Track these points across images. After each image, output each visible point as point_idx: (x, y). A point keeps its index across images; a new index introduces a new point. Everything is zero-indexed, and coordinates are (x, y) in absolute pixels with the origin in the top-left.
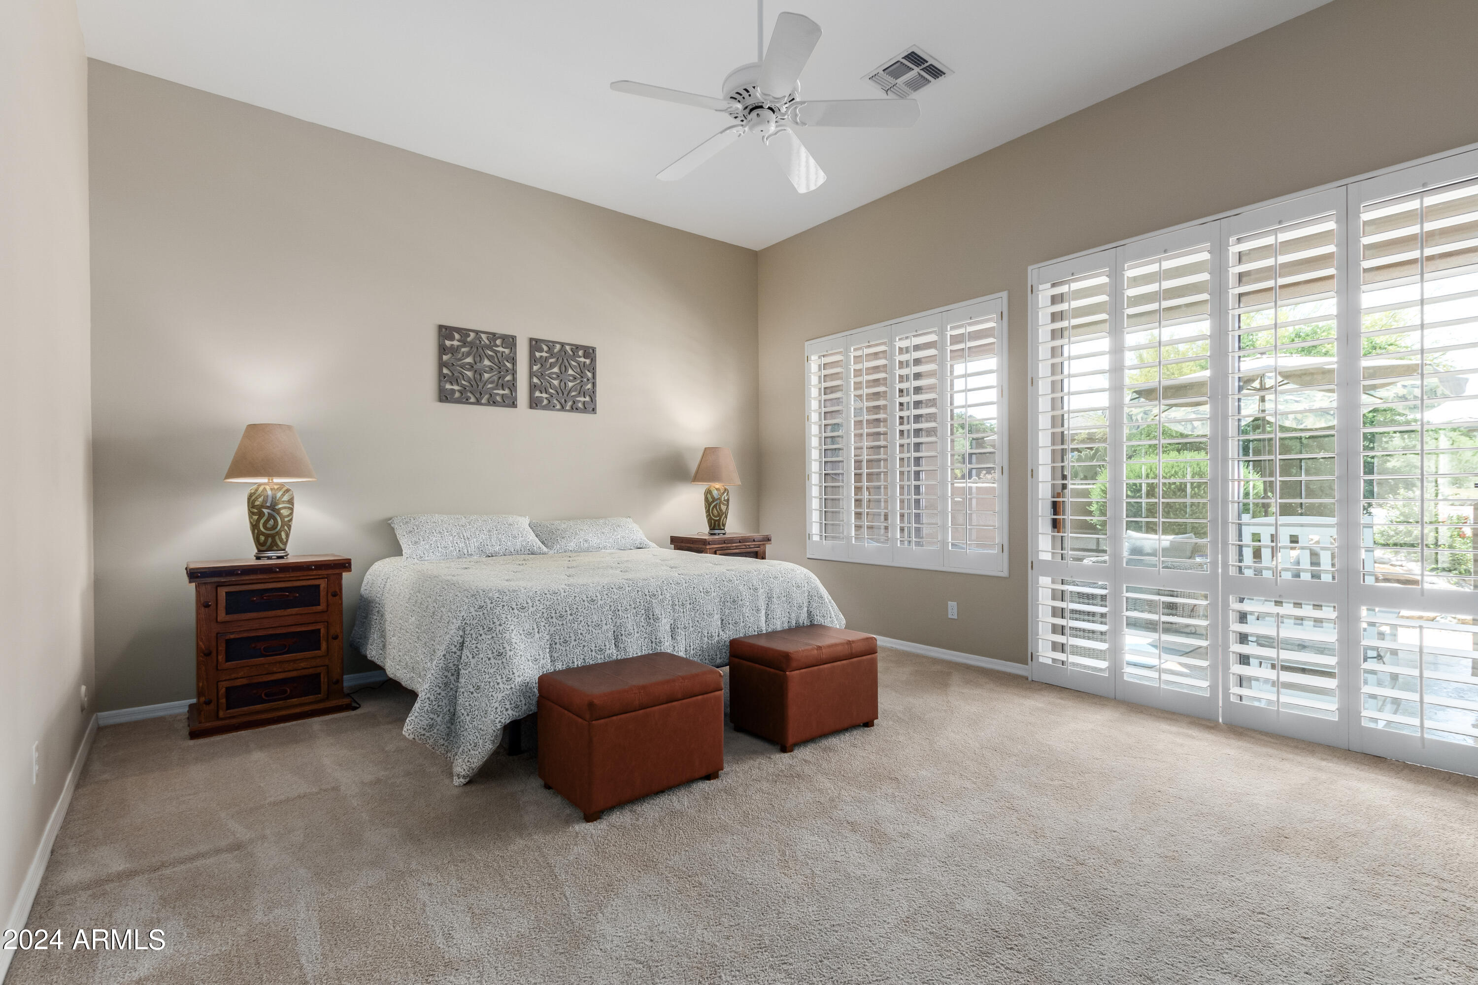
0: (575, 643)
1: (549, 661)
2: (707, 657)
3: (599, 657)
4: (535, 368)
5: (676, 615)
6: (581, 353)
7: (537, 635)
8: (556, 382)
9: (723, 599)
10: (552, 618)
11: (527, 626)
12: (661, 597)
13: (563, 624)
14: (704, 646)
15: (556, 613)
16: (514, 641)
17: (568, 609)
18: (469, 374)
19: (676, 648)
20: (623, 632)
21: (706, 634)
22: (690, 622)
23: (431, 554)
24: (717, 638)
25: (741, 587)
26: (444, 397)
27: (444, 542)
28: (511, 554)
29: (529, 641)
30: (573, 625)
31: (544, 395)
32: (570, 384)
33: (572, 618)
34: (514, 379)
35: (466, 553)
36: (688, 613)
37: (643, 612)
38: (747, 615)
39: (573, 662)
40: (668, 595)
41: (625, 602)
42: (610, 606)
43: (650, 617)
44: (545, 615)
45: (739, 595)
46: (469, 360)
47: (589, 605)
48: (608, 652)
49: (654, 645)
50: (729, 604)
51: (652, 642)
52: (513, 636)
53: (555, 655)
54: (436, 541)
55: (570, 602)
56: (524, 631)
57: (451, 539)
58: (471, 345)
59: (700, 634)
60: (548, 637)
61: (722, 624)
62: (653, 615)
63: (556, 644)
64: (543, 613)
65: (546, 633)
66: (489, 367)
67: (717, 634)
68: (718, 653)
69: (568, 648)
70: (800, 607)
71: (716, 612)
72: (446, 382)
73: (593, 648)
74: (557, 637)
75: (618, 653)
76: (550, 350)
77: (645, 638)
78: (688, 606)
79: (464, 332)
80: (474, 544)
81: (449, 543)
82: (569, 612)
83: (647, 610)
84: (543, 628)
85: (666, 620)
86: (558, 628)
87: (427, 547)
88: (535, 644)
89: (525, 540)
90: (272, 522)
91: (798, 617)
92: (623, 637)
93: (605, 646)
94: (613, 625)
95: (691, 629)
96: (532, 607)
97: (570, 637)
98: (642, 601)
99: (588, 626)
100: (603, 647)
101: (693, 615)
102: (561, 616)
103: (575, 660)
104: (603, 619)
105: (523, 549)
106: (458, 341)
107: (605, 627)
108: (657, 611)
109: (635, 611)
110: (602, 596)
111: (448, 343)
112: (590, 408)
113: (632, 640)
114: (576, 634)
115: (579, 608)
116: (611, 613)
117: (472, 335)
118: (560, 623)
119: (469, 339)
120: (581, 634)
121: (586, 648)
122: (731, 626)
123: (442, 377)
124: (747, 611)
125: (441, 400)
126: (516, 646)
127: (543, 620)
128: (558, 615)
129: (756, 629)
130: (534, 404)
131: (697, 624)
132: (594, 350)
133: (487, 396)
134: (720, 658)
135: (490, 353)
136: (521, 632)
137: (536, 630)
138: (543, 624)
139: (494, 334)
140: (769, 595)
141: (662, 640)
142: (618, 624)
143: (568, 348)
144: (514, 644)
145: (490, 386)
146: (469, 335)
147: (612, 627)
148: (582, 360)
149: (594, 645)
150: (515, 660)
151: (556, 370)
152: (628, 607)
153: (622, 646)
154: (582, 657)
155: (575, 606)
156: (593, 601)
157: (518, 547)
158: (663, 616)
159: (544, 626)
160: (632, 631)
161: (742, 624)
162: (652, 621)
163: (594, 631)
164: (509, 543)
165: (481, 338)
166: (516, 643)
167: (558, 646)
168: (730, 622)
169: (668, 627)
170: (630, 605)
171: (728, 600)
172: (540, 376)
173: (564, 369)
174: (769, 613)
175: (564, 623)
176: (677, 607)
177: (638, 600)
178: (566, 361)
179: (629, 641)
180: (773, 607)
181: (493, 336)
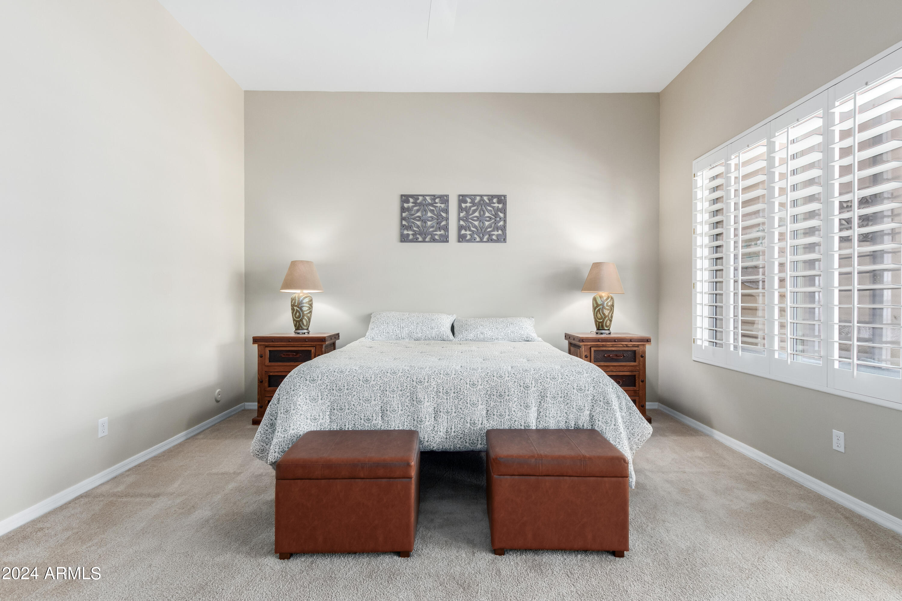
0: (348, 411)
1: (328, 421)
2: (467, 441)
3: (366, 425)
4: (462, 215)
5: (439, 401)
6: (495, 200)
7: (320, 401)
8: (476, 223)
9: (489, 392)
10: (333, 390)
11: (314, 393)
12: (426, 384)
13: (340, 396)
14: (466, 431)
15: (336, 387)
16: (298, 403)
17: (346, 385)
18: (419, 223)
19: (436, 429)
20: (388, 409)
21: (469, 421)
22: (453, 408)
23: (379, 336)
24: (480, 426)
25: (510, 384)
26: (404, 239)
27: (388, 329)
28: (429, 339)
29: (313, 404)
30: (348, 397)
31: (468, 232)
32: (487, 223)
33: (348, 392)
34: (447, 224)
35: (400, 337)
36: (451, 400)
37: (408, 394)
38: (513, 409)
39: (345, 425)
40: (434, 383)
41: (393, 385)
42: (380, 386)
43: (415, 400)
44: (329, 387)
45: (506, 391)
46: (419, 214)
47: (363, 384)
48: (374, 422)
49: (415, 423)
50: (495, 397)
51: (414, 420)
52: (299, 399)
53: (333, 418)
54: (384, 329)
55: (349, 380)
56: (310, 397)
57: (393, 328)
58: (420, 204)
59: (462, 420)
60: (329, 404)
61: (487, 414)
62: (417, 398)
63: (334, 409)
64: (327, 385)
65: (328, 400)
66: (431, 217)
67: (480, 422)
68: (479, 439)
69: (342, 414)
70: (580, 409)
71: (480, 402)
72: (404, 229)
73: (362, 417)
74: (336, 405)
75: (383, 424)
76: (473, 202)
77: (409, 416)
78: (452, 395)
79: (415, 197)
80: (406, 331)
81: (391, 330)
82: (346, 387)
83: (412, 393)
84: (325, 396)
85: (429, 404)
86: (337, 398)
87: (377, 332)
88: (317, 408)
89: (438, 331)
90: (298, 314)
91: (577, 419)
92: (388, 413)
93: (373, 417)
94: (381, 401)
95: (454, 414)
96: (321, 380)
97: (345, 406)
98: (408, 386)
99: (360, 400)
100: (371, 418)
101: (456, 403)
102: (340, 390)
103: (347, 424)
104: (373, 395)
105: (436, 336)
106: (470, 203)
107: (373, 403)
108: (420, 395)
109: (401, 393)
110: (376, 377)
111: (406, 205)
112: (502, 239)
113: (396, 416)
114: (349, 404)
115: (355, 385)
116: (380, 392)
117: (421, 198)
118: (339, 395)
119: (418, 201)
120: (354, 405)
121: (356, 416)
122: (495, 417)
123: (403, 227)
124: (514, 406)
125: (402, 241)
126: (299, 407)
127: (327, 390)
128: (338, 388)
129: (523, 424)
130: (461, 238)
131: (460, 410)
132: (505, 196)
133: (429, 237)
134: (481, 444)
135: (432, 208)
136: (307, 397)
137: (320, 397)
138: (326, 393)
139: (434, 196)
140: (542, 394)
141: (423, 419)
142: (385, 401)
143: (485, 198)
144: (298, 406)
145: (431, 230)
146: (418, 199)
147: (380, 403)
148: (496, 205)
149: (363, 415)
150: (294, 417)
151: (477, 214)
152: (395, 389)
153: (386, 419)
154: (353, 422)
155: (352, 383)
156: (367, 381)
157: (433, 335)
158: (426, 400)
159: (327, 395)
160: (396, 409)
161: (507, 417)
162: (415, 403)
163: (364, 404)
164: (428, 332)
165: (426, 199)
166: (299, 405)
167: (335, 411)
168: (495, 413)
169: (431, 410)
170: (398, 388)
171: (495, 393)
172: (466, 219)
173: (482, 213)
174: (541, 410)
175: (342, 395)
176: (441, 394)
177: (405, 384)
178: (484, 208)
179: (392, 416)
180: (546, 405)
181: (434, 197)
